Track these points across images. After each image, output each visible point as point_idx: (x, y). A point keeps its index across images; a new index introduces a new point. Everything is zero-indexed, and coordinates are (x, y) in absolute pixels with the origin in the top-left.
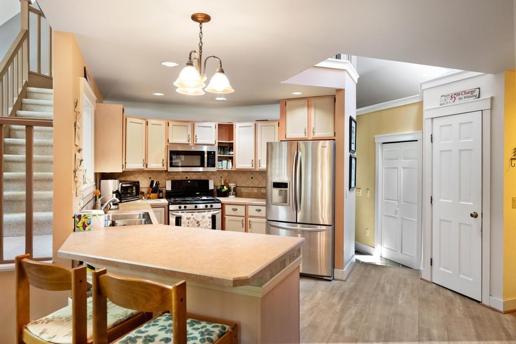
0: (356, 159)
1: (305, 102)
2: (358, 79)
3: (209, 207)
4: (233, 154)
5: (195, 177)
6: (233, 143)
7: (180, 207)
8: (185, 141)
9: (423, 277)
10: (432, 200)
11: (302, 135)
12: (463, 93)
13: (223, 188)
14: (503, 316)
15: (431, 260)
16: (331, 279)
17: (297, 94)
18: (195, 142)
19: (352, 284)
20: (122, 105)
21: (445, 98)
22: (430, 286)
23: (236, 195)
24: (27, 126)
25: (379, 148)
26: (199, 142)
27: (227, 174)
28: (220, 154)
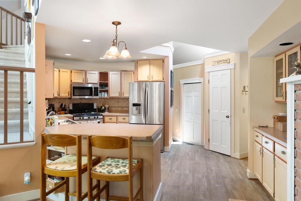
0: (173, 91)
1: (148, 62)
2: (174, 51)
3: (96, 118)
4: (108, 89)
5: (85, 102)
6: (108, 83)
7: (80, 118)
8: (81, 81)
9: (205, 148)
10: (209, 111)
11: (146, 79)
12: (223, 61)
13: (102, 108)
14: (239, 161)
15: (209, 139)
16: (163, 151)
17: (145, 57)
18: (87, 82)
19: (173, 153)
20: (53, 61)
21: (215, 63)
22: (208, 152)
23: (109, 111)
24: (21, 72)
25: (182, 86)
26: (89, 82)
27: (104, 100)
28: (100, 89)
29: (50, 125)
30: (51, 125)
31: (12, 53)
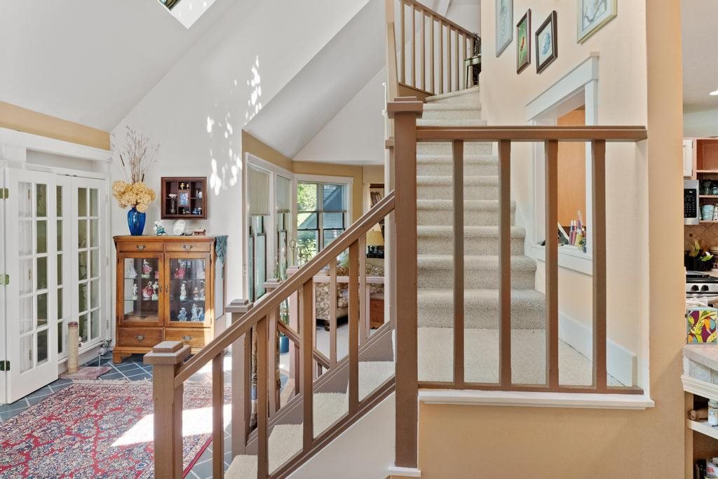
13: (705, 255)
28: (700, 194)
29: (700, 338)
30: (705, 340)
31: (452, 110)
